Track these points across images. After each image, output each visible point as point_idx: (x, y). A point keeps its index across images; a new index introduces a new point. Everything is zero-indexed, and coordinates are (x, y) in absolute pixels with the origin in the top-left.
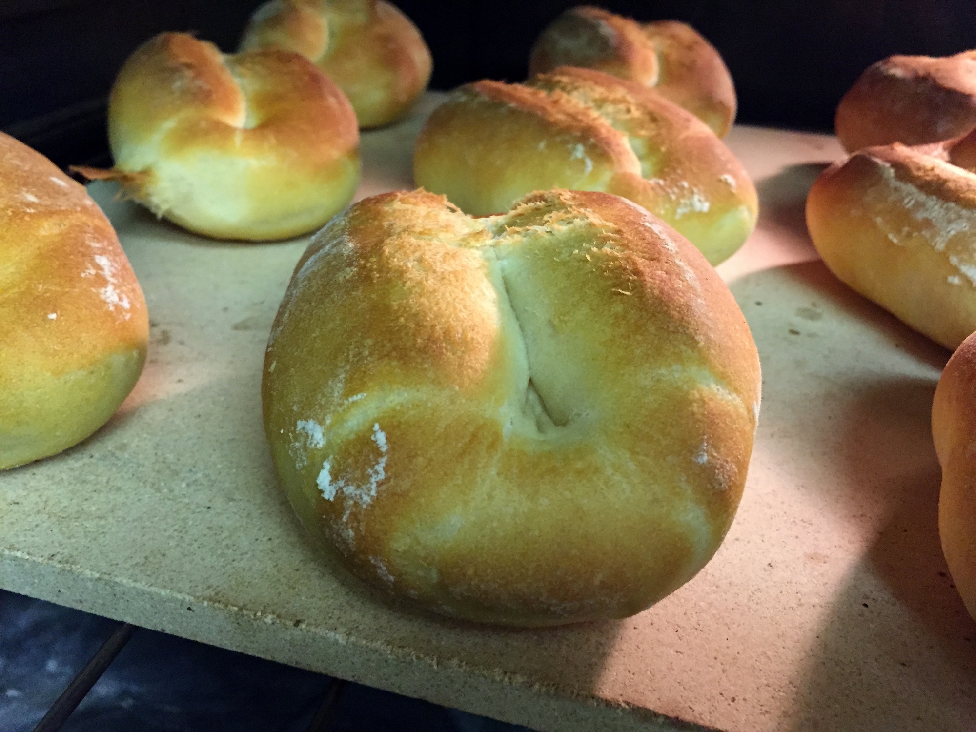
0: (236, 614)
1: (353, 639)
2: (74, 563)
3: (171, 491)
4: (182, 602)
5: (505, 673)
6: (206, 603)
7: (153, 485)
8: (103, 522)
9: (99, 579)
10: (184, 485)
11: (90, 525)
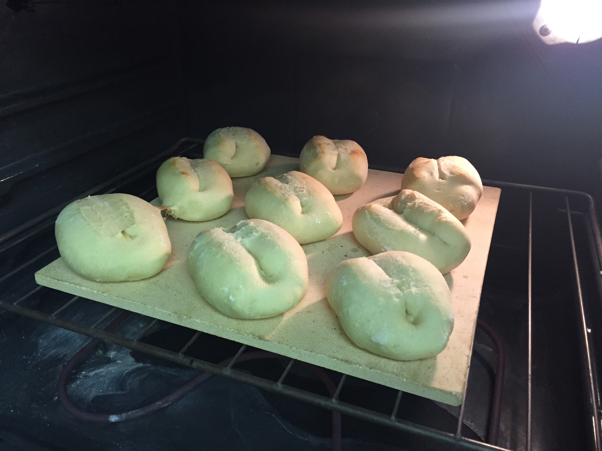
0: (179, 316)
1: (201, 321)
2: (147, 305)
3: (168, 291)
4: (168, 313)
5: (229, 329)
6: (173, 313)
7: (164, 290)
8: (153, 297)
9: (152, 308)
10: (171, 290)
11: (150, 298)
